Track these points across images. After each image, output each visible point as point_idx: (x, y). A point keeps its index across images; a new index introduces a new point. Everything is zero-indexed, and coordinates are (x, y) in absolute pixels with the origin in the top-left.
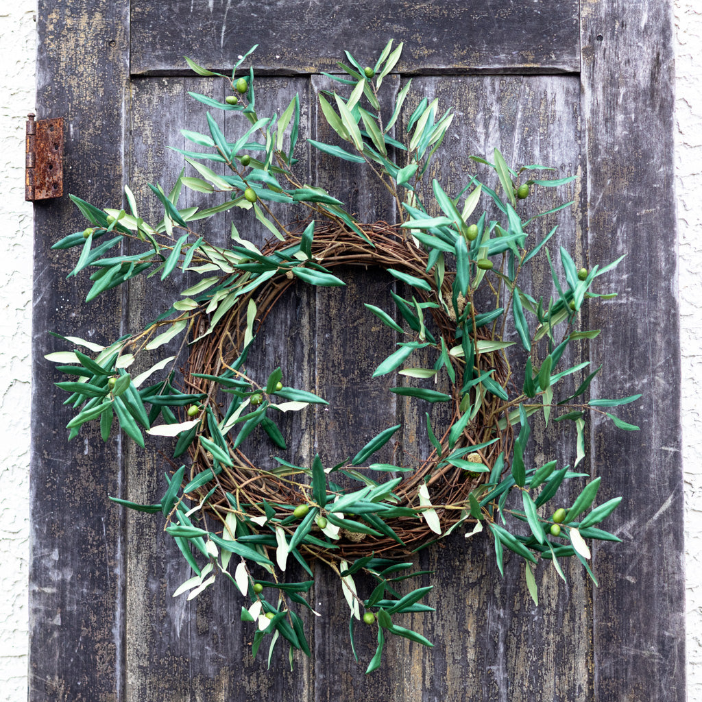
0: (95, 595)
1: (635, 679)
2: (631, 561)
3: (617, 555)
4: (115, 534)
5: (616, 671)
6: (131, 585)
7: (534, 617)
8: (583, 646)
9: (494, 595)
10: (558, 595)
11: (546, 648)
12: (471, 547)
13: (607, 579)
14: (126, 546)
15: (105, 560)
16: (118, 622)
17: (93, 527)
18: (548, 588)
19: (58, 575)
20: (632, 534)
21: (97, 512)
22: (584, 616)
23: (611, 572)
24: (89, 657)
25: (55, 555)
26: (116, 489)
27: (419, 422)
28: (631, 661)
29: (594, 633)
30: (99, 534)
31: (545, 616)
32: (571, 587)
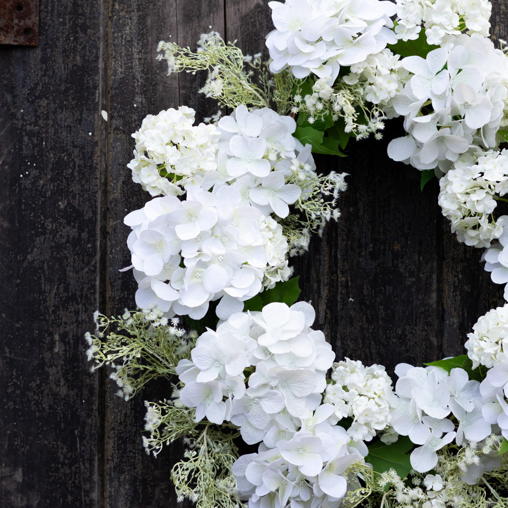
4: (91, 450)
14: (104, 465)
15: (80, 482)
17: (64, 442)
19: (22, 499)
21: (70, 423)
25: (19, 476)
26: (92, 396)
27: (463, 315)
30: (71, 451)
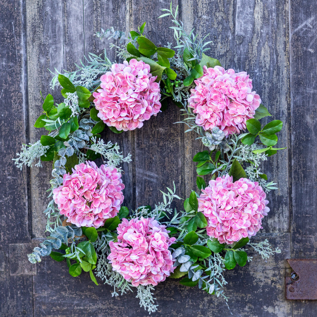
0: (10, 66)
1: (314, 106)
2: (311, 40)
3: (303, 37)
4: (20, 31)
5: (303, 102)
6: (30, 60)
7: (256, 73)
8: (285, 89)
9: (234, 61)
10: (270, 61)
11: (263, 91)
12: (220, 35)
13: (298, 51)
14: (26, 38)
15: (15, 46)
16: (23, 81)
17: (7, 28)
18: (264, 57)
20: (312, 25)
21: (9, 19)
22: (285, 72)
23: (300, 47)
24: (8, 100)
26: (20, 6)
28: (312, 96)
29: (291, 81)
30: (11, 32)
31: (263, 73)
32: (277, 56)
